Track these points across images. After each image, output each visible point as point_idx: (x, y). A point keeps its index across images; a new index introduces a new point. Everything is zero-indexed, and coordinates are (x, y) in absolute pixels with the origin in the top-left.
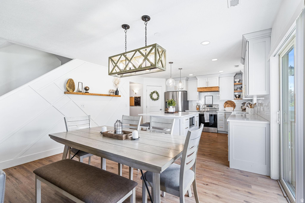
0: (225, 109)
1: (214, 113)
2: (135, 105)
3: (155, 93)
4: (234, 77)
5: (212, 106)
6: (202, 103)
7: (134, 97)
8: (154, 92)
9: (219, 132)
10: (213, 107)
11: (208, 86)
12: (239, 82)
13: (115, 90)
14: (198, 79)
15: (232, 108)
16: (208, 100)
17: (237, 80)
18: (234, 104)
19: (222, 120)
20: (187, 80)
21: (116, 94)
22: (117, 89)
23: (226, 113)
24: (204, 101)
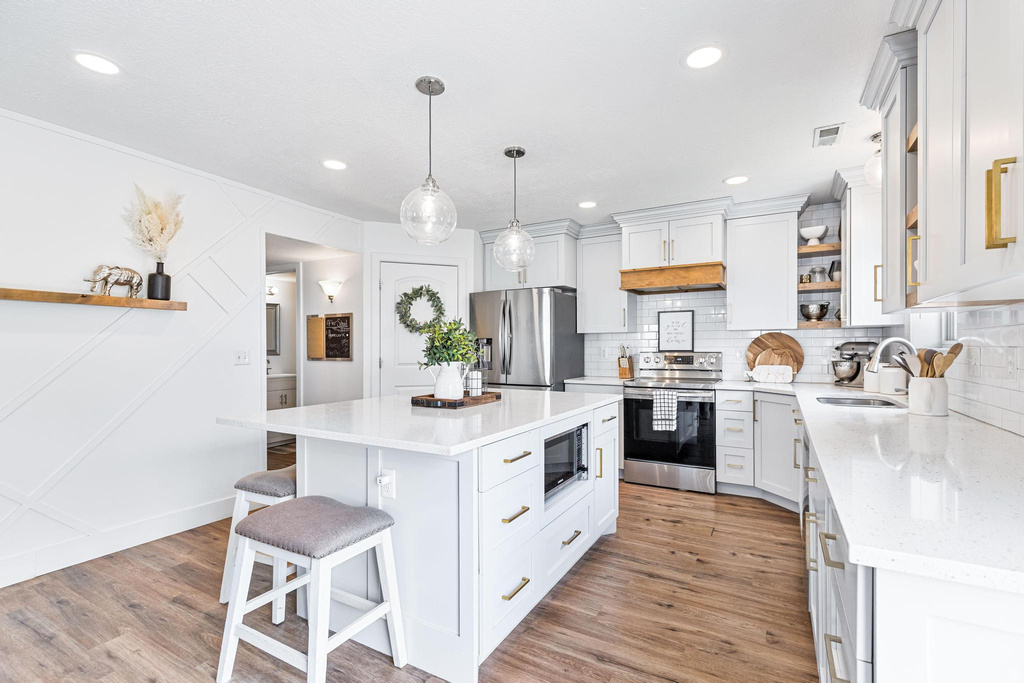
0: (751, 374)
1: (699, 397)
2: (328, 356)
3: (425, 298)
4: (800, 214)
5: (688, 360)
6: (644, 343)
7: (322, 316)
8: (418, 293)
9: (721, 490)
10: (696, 365)
11: (673, 264)
12: (821, 239)
13: (147, 268)
14: (625, 231)
15: (788, 370)
16: (671, 330)
17: (813, 232)
18: (794, 351)
19: (741, 430)
20: (576, 233)
21: (151, 295)
22: (160, 265)
23: (758, 396)
24: (654, 336)
